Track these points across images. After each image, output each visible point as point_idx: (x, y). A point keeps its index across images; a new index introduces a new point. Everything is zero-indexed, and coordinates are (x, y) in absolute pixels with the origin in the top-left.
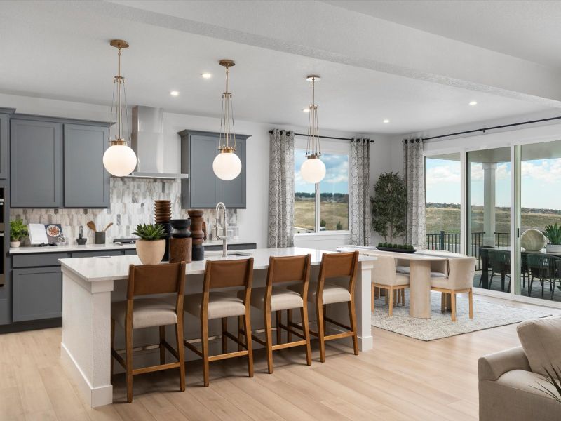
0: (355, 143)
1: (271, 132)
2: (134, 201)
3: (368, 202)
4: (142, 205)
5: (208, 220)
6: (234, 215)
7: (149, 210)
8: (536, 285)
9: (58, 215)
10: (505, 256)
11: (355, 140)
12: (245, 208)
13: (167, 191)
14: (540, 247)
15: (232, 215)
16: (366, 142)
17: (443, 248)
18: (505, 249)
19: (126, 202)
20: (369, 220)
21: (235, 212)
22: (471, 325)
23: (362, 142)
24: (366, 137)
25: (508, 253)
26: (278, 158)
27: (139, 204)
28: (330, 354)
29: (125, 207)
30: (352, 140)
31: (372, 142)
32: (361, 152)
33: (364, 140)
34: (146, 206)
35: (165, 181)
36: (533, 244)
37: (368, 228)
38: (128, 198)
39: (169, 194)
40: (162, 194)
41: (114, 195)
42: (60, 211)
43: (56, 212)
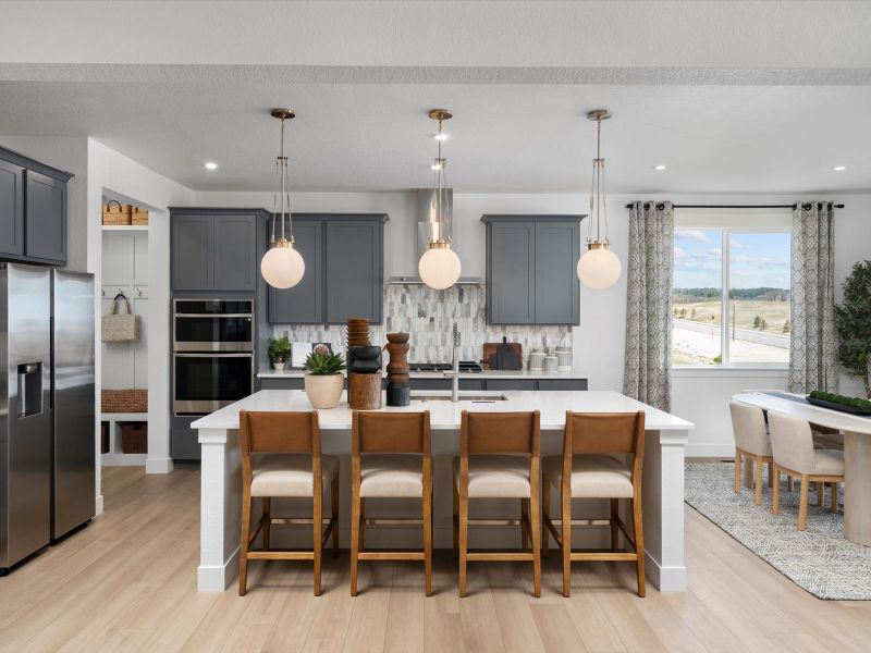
0: (799, 211)
1: (630, 206)
2: (421, 314)
3: (828, 314)
4: (432, 320)
5: (526, 342)
6: (568, 334)
7: (440, 326)
9: (329, 332)
11: (799, 206)
12: (578, 324)
13: (465, 301)
15: (564, 335)
16: (825, 208)
19: (411, 316)
20: (831, 344)
21: (570, 331)
23: (814, 209)
24: (827, 199)
26: (640, 247)
27: (428, 319)
28: (589, 584)
29: (409, 322)
30: (794, 207)
31: (841, 206)
32: (813, 227)
33: (820, 206)
34: (436, 321)
35: (463, 287)
37: (828, 361)
38: (412, 312)
39: (468, 305)
40: (459, 305)
41: (396, 308)
42: (331, 327)
43: (327, 328)
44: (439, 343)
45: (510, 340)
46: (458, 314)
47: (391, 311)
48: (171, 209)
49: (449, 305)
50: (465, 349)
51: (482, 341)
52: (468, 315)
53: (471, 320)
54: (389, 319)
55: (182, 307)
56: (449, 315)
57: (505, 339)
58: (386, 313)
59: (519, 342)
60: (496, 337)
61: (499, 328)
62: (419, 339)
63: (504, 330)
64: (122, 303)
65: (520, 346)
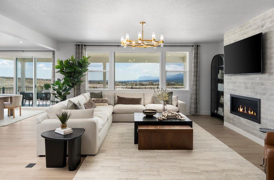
8: (41, 103)
10: (31, 95)
14: (43, 91)
17: (3, 93)
18: (31, 92)
22: (21, 118)
25: (32, 94)
36: (40, 90)
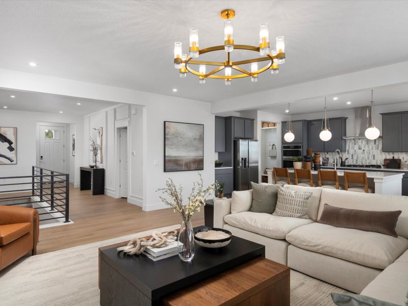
2: (360, 148)
4: (364, 150)
5: (403, 159)
7: (367, 153)
9: (328, 155)
13: (377, 143)
19: (356, 149)
27: (362, 150)
29: (355, 151)
38: (356, 147)
39: (378, 145)
40: (374, 145)
41: (351, 147)
42: (329, 153)
43: (328, 153)
44: (367, 158)
45: (396, 157)
46: (374, 148)
47: (349, 148)
48: (282, 122)
49: (370, 146)
50: (377, 161)
51: (384, 158)
52: (378, 148)
53: (379, 151)
54: (348, 151)
55: (284, 147)
56: (370, 148)
57: (393, 157)
58: (347, 149)
59: (400, 158)
60: (389, 156)
61: (391, 153)
62: (359, 157)
63: (393, 154)
64: (274, 147)
65: (400, 160)
